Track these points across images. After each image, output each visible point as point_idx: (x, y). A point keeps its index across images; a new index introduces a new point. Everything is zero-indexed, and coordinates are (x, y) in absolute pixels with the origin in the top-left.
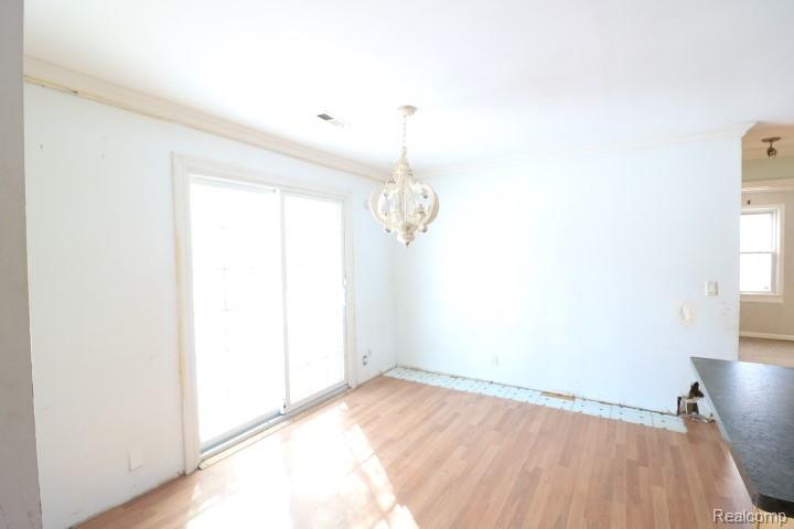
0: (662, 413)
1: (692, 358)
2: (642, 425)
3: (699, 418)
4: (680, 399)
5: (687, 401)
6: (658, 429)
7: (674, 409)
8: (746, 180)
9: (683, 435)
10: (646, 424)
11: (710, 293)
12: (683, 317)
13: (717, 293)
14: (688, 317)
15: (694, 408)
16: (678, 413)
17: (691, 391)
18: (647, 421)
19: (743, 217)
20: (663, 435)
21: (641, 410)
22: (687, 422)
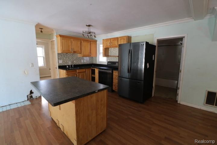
0: (23, 102)
1: (31, 82)
2: (18, 107)
3: (33, 99)
4: (27, 96)
5: (29, 96)
6: (23, 106)
7: (26, 99)
8: (37, 38)
9: (30, 105)
10: (19, 106)
11: (32, 66)
12: (25, 74)
13: (33, 66)
14: (27, 73)
15: (32, 97)
16: (28, 100)
17: (30, 93)
18: (19, 105)
19: (37, 48)
20: (24, 107)
21: (16, 103)
22: (31, 101)
